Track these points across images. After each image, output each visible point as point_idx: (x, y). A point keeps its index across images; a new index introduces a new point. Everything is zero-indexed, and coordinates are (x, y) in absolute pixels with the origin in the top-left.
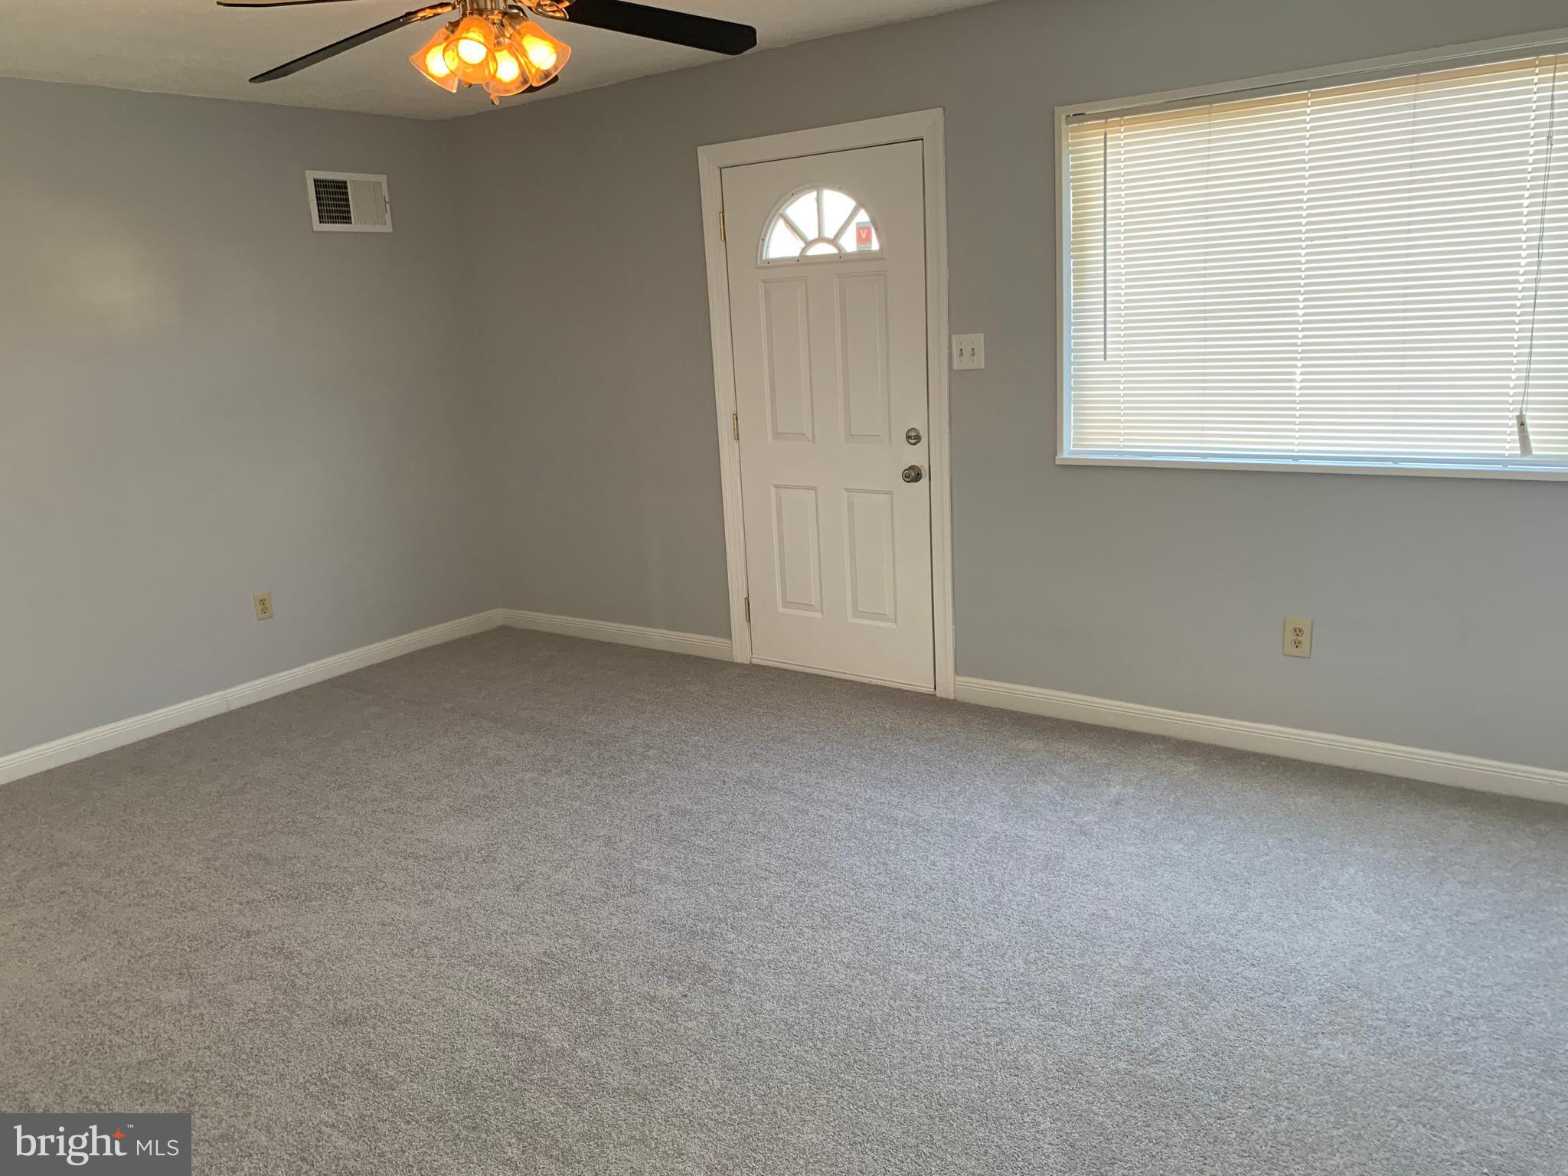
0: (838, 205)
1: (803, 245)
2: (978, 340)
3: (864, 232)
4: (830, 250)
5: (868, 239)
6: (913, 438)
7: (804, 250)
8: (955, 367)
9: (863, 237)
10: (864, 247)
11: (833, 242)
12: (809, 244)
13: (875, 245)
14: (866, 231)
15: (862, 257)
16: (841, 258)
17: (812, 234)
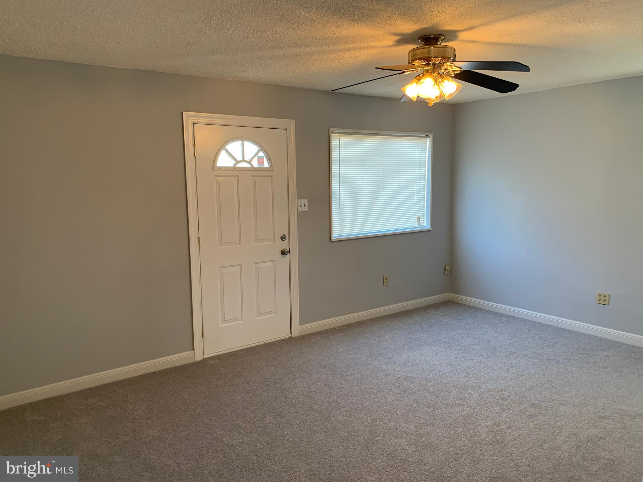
0: (251, 149)
1: (235, 162)
2: (305, 202)
3: (261, 160)
4: (247, 165)
5: (263, 162)
6: (283, 238)
7: (236, 164)
8: (298, 211)
9: (260, 161)
10: (261, 165)
11: (249, 162)
12: (238, 162)
13: (266, 165)
14: (262, 160)
15: (261, 169)
16: (253, 169)
17: (239, 158)
